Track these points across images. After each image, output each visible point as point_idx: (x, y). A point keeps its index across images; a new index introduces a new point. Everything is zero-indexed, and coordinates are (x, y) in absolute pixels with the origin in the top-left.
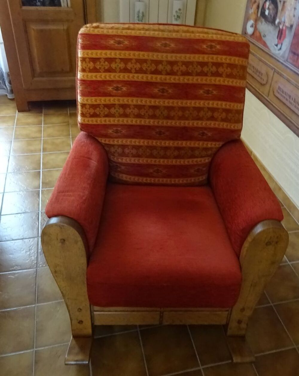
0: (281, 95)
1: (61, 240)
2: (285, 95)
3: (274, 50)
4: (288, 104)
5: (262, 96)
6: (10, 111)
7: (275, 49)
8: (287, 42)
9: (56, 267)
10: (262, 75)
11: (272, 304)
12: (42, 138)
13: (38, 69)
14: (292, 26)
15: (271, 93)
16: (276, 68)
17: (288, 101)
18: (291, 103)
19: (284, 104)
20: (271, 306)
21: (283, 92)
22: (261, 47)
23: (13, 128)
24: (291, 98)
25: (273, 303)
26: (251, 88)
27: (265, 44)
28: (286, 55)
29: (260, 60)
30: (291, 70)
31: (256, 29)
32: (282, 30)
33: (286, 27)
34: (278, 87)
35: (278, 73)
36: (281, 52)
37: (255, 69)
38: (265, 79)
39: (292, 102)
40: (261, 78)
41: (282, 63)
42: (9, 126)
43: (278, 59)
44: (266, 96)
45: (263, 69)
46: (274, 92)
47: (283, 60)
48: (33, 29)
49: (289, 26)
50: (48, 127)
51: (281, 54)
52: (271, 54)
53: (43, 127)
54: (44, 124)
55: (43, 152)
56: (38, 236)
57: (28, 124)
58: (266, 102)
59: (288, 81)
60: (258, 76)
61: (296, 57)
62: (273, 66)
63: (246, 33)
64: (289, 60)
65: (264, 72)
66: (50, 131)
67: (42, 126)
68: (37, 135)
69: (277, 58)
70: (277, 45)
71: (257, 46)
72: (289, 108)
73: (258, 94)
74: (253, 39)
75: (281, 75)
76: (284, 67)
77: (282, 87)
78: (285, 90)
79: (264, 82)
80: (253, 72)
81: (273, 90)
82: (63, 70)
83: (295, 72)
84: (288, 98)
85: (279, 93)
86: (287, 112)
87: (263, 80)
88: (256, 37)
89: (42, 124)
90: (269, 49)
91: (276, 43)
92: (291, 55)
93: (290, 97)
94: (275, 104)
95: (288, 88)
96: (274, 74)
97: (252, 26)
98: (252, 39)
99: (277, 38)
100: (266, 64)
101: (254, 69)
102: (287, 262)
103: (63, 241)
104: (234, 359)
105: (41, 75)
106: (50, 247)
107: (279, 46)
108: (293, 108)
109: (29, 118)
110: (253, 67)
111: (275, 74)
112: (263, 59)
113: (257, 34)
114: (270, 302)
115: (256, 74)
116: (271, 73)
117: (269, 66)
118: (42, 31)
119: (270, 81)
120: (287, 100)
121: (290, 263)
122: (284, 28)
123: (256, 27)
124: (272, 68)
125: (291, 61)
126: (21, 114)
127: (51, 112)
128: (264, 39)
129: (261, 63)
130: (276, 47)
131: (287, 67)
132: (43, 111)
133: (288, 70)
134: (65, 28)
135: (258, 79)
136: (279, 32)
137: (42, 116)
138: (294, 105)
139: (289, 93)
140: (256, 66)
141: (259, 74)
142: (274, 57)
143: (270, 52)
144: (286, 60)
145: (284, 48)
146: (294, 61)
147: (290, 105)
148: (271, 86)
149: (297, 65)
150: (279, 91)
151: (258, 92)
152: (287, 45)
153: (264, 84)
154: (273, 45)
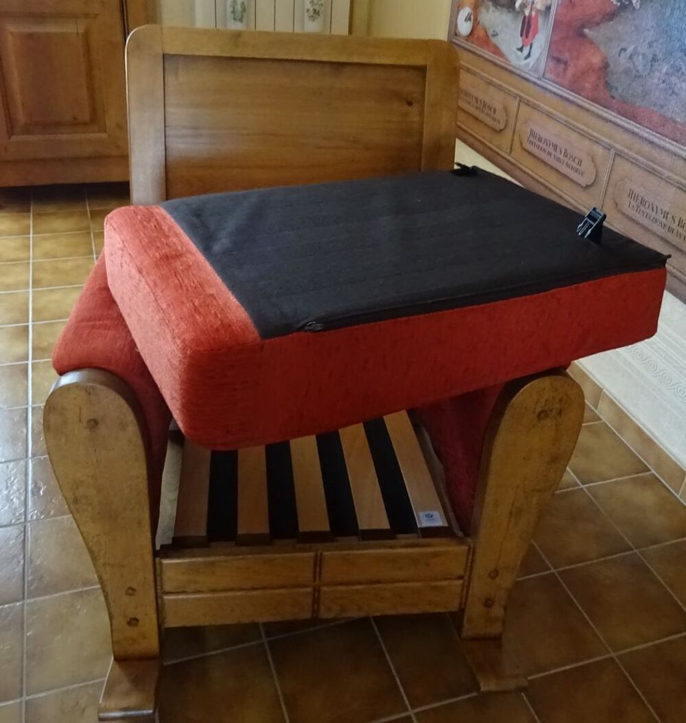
0: (538, 147)
1: (89, 421)
2: (544, 146)
3: (516, 60)
4: (554, 163)
5: (498, 154)
7: (518, 58)
8: (541, 41)
9: (77, 488)
10: (495, 113)
11: (553, 570)
12: (31, 261)
13: (21, 117)
14: (548, 8)
15: (517, 146)
16: (522, 94)
17: (553, 156)
18: (559, 160)
19: (545, 163)
20: (554, 574)
21: (540, 139)
22: (490, 58)
24: (558, 150)
25: (555, 569)
27: (497, 51)
28: (542, 66)
29: (490, 83)
30: (555, 93)
31: (476, 23)
32: (530, 16)
33: (538, 11)
34: (529, 131)
35: (527, 104)
36: (531, 61)
37: (481, 102)
38: (503, 119)
39: (561, 156)
40: (494, 119)
41: (535, 84)
43: (527, 76)
44: (507, 153)
45: (496, 99)
46: (521, 144)
47: (536, 76)
48: (12, 33)
49: (543, 9)
50: (44, 239)
51: (531, 65)
52: (512, 68)
53: (31, 239)
54: (33, 234)
55: (33, 288)
56: (27, 456)
58: (507, 166)
60: (487, 114)
61: (562, 66)
62: (516, 91)
63: (457, 32)
64: (548, 75)
65: (498, 106)
66: (49, 246)
67: (29, 238)
68: (22, 255)
69: (523, 74)
70: (521, 49)
71: (480, 56)
72: (557, 171)
73: (488, 152)
74: (472, 43)
75: (535, 107)
76: (537, 88)
77: (537, 130)
78: (544, 135)
79: (502, 126)
80: (477, 108)
81: (520, 139)
82: (75, 118)
83: (561, 97)
84: (552, 150)
85: (532, 143)
87: (499, 122)
88: (478, 38)
89: (29, 234)
90: (506, 59)
91: (520, 46)
92: (552, 64)
93: (555, 147)
94: (525, 166)
95: (550, 131)
96: (519, 104)
97: (468, 19)
98: (469, 43)
99: (521, 35)
100: (499, 88)
101: (477, 102)
102: (578, 485)
103: (94, 424)
104: (482, 684)
105: (27, 130)
106: (63, 440)
107: (526, 51)
108: (564, 169)
110: (476, 99)
111: (523, 107)
112: (495, 80)
113: (479, 32)
114: (550, 565)
115: (483, 112)
116: (513, 105)
117: (509, 93)
118: (31, 36)
119: (512, 121)
120: (549, 154)
121: (582, 486)
122: (533, 13)
123: (476, 19)
124: (516, 96)
125: (552, 77)
127: (50, 209)
128: (494, 40)
129: (492, 89)
130: (519, 53)
131: (546, 89)
132: (32, 208)
133: (548, 95)
134: (81, 31)
135: (489, 121)
136: (524, 22)
137: (30, 216)
138: (565, 163)
139: (554, 140)
140: (481, 96)
141: (489, 112)
142: (518, 72)
143: (508, 64)
144: (541, 75)
145: (536, 52)
146: (557, 75)
147: (558, 163)
148: (514, 131)
149: (565, 83)
150: (531, 139)
151: (490, 148)
152: (541, 46)
153: (501, 130)
154: (515, 49)
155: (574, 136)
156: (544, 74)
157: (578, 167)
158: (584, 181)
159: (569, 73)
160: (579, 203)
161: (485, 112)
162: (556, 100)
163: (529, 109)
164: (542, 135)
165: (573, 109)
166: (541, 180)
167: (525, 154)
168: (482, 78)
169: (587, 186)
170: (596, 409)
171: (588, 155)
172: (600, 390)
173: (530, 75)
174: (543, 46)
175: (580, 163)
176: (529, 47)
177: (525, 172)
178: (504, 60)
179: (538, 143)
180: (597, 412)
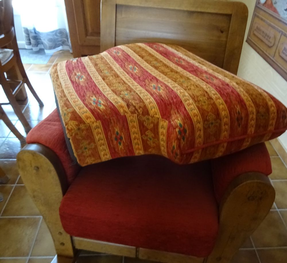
0: (286, 55)
1: (35, 167)
3: (283, 15)
5: (268, 57)
10: (270, 39)
11: (255, 248)
13: (90, 30)
15: (277, 54)
16: (283, 31)
20: (254, 251)
22: (272, 14)
25: (256, 248)
27: (275, 10)
29: (270, 25)
34: (283, 48)
35: (285, 35)
37: (265, 33)
38: (273, 42)
40: (269, 41)
44: (272, 57)
45: (271, 32)
46: (279, 53)
52: (280, 19)
58: (272, 62)
60: (267, 39)
62: (281, 29)
65: (272, 36)
70: (286, 10)
71: (267, 13)
73: (265, 56)
79: (271, 45)
80: (263, 36)
81: (279, 50)
85: (284, 53)
87: (271, 43)
91: (286, 8)
94: (279, 63)
96: (281, 37)
100: (273, 27)
102: (276, 209)
103: (37, 168)
105: (92, 34)
110: (263, 32)
111: (283, 36)
112: (272, 24)
114: (254, 246)
115: (265, 38)
116: (278, 35)
117: (277, 30)
119: (277, 43)
121: (278, 210)
124: (280, 32)
128: (275, 5)
129: (270, 28)
130: (285, 12)
135: (267, 42)
140: (265, 31)
142: (283, 20)
143: (279, 17)
148: (277, 47)
150: (284, 51)
151: (265, 54)
153: (271, 47)
154: (283, 10)
161: (266, 38)
163: (285, 38)
167: (280, 58)
168: (267, 23)
177: (279, 66)
178: (278, 15)
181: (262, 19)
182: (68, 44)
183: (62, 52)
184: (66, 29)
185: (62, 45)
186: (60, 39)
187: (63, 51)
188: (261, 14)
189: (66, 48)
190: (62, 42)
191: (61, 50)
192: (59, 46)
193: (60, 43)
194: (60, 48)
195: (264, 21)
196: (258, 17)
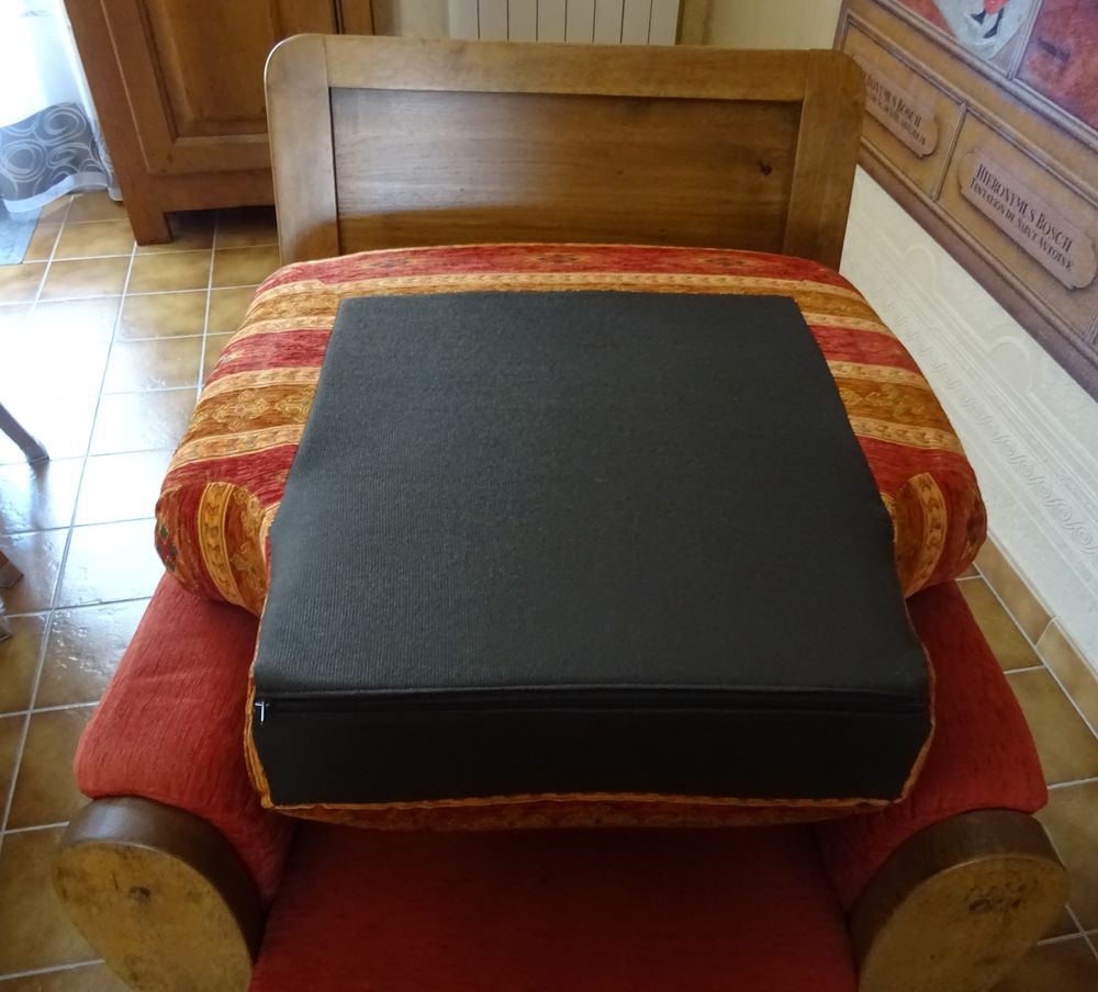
0: (990, 199)
1: (133, 890)
2: (1002, 201)
3: (968, 35)
4: (1015, 233)
5: (915, 195)
6: (115, 243)
7: (973, 32)
8: (1021, 8)
10: (918, 122)
12: (205, 335)
15: (951, 188)
16: (972, 101)
17: (1016, 219)
18: (1026, 230)
19: (1001, 231)
21: (996, 187)
22: (920, 25)
23: (121, 298)
24: (1028, 212)
26: (877, 166)
27: (934, 13)
28: (1017, 56)
29: (915, 71)
30: (1035, 110)
34: (976, 168)
35: (980, 119)
36: (997, 43)
37: (894, 100)
38: (931, 138)
39: (1032, 226)
40: (916, 135)
41: (999, 85)
42: (105, 292)
43: (985, 69)
44: (931, 197)
45: (923, 101)
46: (959, 187)
47: (1004, 72)
50: (226, 296)
51: (996, 49)
52: (955, 49)
53: (209, 295)
54: (213, 286)
57: (165, 285)
58: (931, 218)
59: (1019, 147)
60: (905, 125)
61: (1058, 61)
62: (961, 93)
64: (1025, 74)
65: (925, 112)
66: (231, 308)
67: (206, 292)
68: (192, 323)
69: (978, 64)
70: (980, 18)
71: (901, 18)
73: (900, 188)
75: (992, 127)
76: (1004, 97)
77: (992, 169)
78: (1004, 181)
79: (927, 149)
80: (886, 109)
81: (958, 177)
83: (1047, 118)
85: (979, 190)
86: (1008, 260)
87: (923, 141)
89: (207, 287)
90: (949, 31)
91: (979, 10)
92: (1036, 54)
93: (1023, 207)
94: (961, 226)
95: (1019, 177)
96: (964, 119)
100: (931, 81)
101: (888, 99)
103: (142, 893)
107: (990, 22)
108: (1032, 247)
109: (170, 264)
110: (888, 94)
111: (970, 121)
112: (924, 66)
115: (896, 118)
116: (953, 116)
117: (946, 92)
119: (947, 145)
120: (1010, 216)
124: (958, 101)
125: (1035, 78)
126: (148, 253)
127: (240, 242)
129: (916, 80)
130: (976, 24)
131: (1017, 97)
132: (215, 238)
133: (1022, 110)
135: (905, 136)
137: (210, 255)
138: (1037, 239)
139: (1023, 194)
140: (896, 90)
141: (907, 120)
142: (969, 58)
143: (951, 41)
144: (1014, 70)
145: (1009, 27)
146: (1046, 77)
147: (1025, 236)
148: (950, 163)
149: (1060, 94)
150: (980, 183)
151: (902, 182)
152: (1020, 17)
153: (925, 156)
154: (967, 15)
155: (1061, 196)
156: (1018, 72)
157: (1063, 252)
158: (1069, 279)
159: (1071, 78)
160: (1054, 314)
161: (900, 120)
162: (1035, 120)
163: (981, 129)
164: (1002, 181)
165: (1068, 146)
166: (990, 258)
167: (963, 206)
168: (902, 59)
169: (1075, 289)
170: (1035, 643)
171: (1086, 234)
172: (1048, 619)
173: (992, 68)
174: (1024, 18)
175: (1068, 245)
176: (996, 16)
177: (960, 237)
178: (946, 34)
179: (990, 192)
180: (1035, 647)
181: (878, 42)
182: (98, 164)
183: (75, 200)
184: (83, 107)
185: (73, 172)
186: (61, 149)
187: (77, 196)
188: (877, 21)
189: (90, 180)
190: (70, 158)
191: (70, 193)
192: (62, 178)
193: (64, 162)
194: (68, 183)
195: (889, 50)
196: (862, 29)
